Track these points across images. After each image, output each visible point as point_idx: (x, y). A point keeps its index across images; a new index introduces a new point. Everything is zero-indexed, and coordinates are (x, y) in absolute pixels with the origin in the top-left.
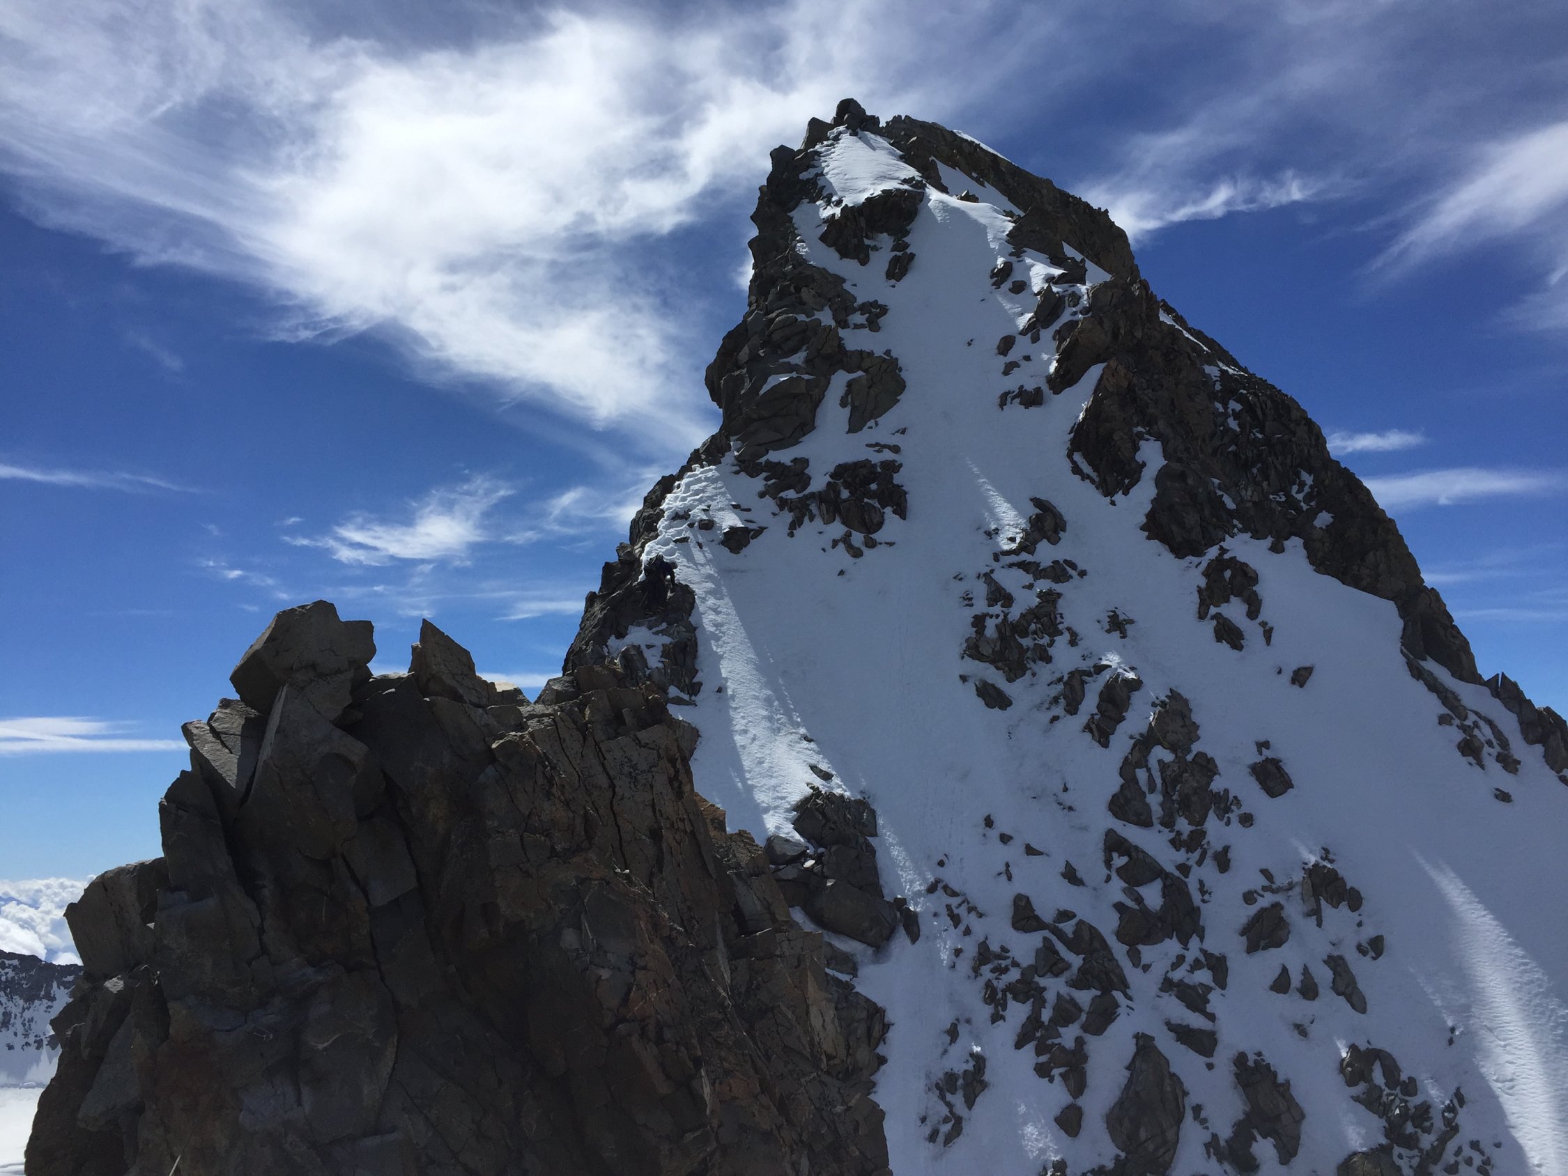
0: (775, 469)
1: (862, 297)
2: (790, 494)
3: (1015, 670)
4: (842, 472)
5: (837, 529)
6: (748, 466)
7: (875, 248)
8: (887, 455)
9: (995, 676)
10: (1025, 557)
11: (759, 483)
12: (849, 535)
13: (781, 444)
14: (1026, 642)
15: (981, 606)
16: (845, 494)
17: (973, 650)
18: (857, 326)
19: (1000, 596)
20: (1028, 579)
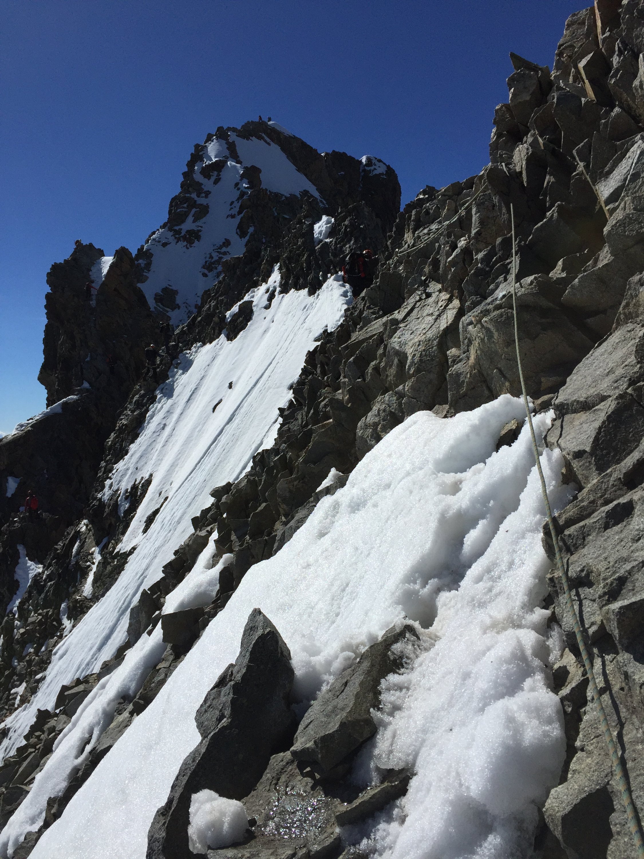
0: (175, 231)
1: (205, 189)
2: (177, 236)
3: (210, 270)
4: (188, 232)
5: (185, 243)
6: (170, 230)
7: (213, 176)
8: (200, 228)
9: (206, 271)
10: (219, 250)
11: (172, 233)
12: (187, 245)
13: (177, 225)
14: (213, 266)
15: (207, 259)
16: (188, 236)
17: (203, 267)
18: (202, 197)
19: (211, 257)
20: (218, 254)
